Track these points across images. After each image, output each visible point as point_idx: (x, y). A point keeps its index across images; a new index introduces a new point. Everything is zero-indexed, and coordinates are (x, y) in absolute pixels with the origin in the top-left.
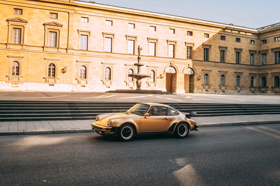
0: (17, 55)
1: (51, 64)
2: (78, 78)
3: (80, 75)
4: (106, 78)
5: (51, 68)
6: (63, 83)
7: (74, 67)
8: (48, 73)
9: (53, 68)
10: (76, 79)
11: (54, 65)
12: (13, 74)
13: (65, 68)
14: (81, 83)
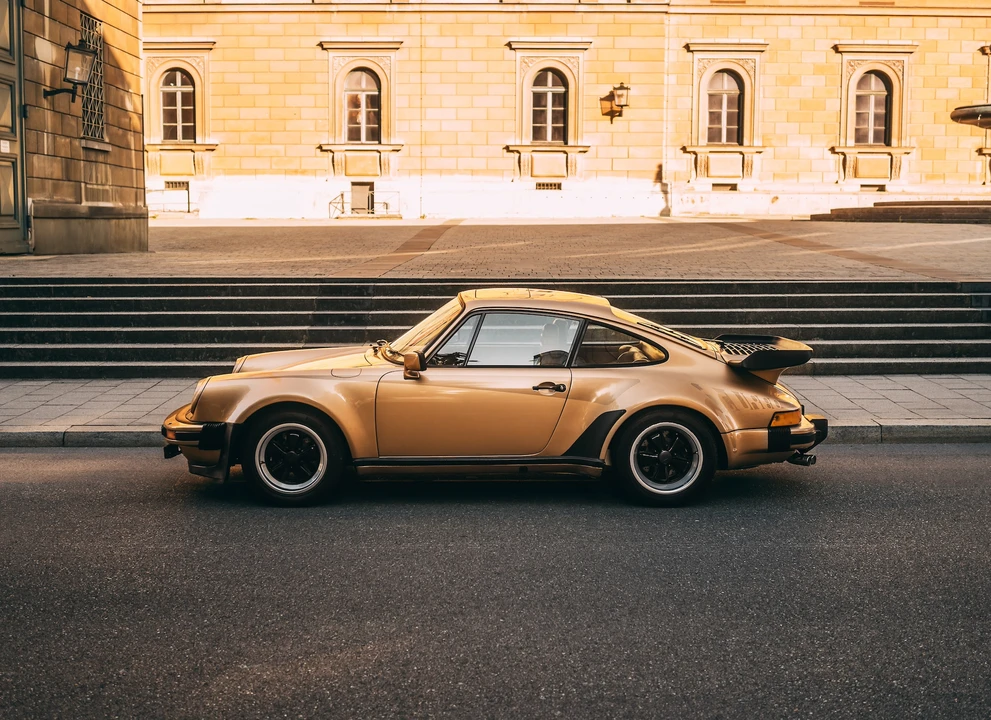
0: (367, 35)
1: (545, 70)
2: (695, 143)
3: (705, 123)
4: (861, 133)
5: (545, 94)
6: (613, 171)
7: (672, 79)
8: (528, 124)
9: (554, 95)
10: (684, 149)
11: (561, 78)
12: (354, 135)
13: (619, 92)
14: (711, 173)
